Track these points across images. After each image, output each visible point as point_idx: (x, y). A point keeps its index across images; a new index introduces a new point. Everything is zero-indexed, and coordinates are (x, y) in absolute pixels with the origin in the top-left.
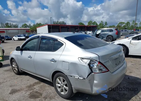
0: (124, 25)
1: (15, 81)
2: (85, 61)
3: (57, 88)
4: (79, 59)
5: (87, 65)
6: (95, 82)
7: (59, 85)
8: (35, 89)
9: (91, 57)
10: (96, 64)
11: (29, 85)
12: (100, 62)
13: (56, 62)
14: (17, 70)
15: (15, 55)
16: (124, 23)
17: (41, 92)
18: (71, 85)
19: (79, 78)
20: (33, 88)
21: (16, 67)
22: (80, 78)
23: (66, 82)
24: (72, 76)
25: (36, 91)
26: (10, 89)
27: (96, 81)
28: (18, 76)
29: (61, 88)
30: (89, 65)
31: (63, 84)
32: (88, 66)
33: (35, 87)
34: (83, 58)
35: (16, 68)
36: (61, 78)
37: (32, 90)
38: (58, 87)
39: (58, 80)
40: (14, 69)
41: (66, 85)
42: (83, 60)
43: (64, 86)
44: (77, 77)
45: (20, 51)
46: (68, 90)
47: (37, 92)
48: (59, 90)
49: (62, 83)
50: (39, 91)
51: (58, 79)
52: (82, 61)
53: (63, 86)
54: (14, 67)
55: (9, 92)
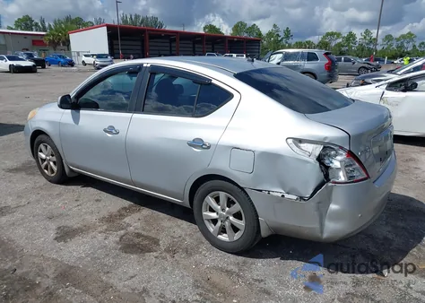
0: (340, 40)
1: (58, 203)
2: (308, 147)
3: (206, 222)
4: (290, 141)
5: (313, 160)
6: (333, 207)
7: (214, 215)
8: (129, 225)
9: (326, 138)
10: (339, 158)
11: (105, 213)
12: (350, 154)
13: (209, 147)
14: (55, 168)
15: (52, 123)
16: (339, 35)
17: (153, 234)
18: (257, 216)
19: (283, 196)
20: (122, 222)
21: (54, 159)
22: (287, 196)
23: (237, 207)
24: (261, 191)
25: (137, 231)
26: (53, 226)
27: (336, 203)
28: (62, 188)
29: (219, 223)
30: (320, 159)
31: (228, 213)
32: (318, 164)
33: (127, 220)
34: (301, 141)
35: (51, 163)
36: (222, 195)
37: (123, 229)
38: (208, 220)
39: (210, 200)
40: (43, 166)
41: (238, 216)
42: (302, 145)
43: (231, 218)
44: (278, 192)
45: (70, 111)
46: (242, 229)
47: (138, 235)
48: (211, 228)
49: (223, 210)
50: (143, 233)
51: (212, 197)
52: (299, 147)
53: (227, 218)
54: (43, 160)
55: (52, 234)
